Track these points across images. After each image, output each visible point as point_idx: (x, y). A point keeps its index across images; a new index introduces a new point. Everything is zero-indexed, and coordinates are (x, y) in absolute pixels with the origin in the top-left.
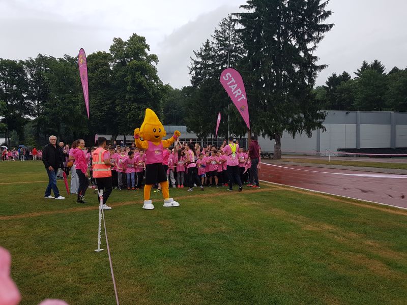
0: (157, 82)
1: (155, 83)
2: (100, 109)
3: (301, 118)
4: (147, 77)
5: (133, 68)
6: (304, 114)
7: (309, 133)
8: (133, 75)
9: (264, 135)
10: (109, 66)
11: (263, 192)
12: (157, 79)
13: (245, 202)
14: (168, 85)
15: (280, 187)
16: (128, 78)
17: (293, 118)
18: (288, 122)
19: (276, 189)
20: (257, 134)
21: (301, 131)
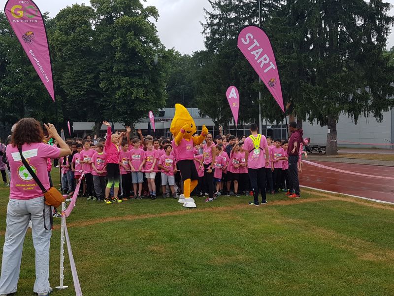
0: (157, 46)
1: (155, 48)
2: (78, 87)
3: (367, 93)
4: (143, 39)
5: (122, 27)
6: (372, 87)
7: (378, 115)
8: (124, 37)
9: (311, 120)
10: (90, 25)
11: (305, 204)
12: (156, 41)
13: (277, 218)
14: (172, 51)
15: (331, 196)
16: (117, 42)
17: (354, 93)
18: (347, 99)
19: (326, 199)
20: (302, 118)
21: (366, 113)
